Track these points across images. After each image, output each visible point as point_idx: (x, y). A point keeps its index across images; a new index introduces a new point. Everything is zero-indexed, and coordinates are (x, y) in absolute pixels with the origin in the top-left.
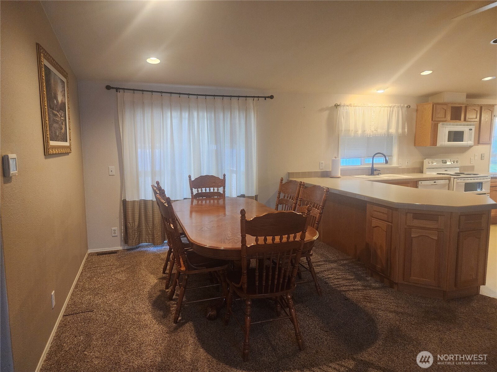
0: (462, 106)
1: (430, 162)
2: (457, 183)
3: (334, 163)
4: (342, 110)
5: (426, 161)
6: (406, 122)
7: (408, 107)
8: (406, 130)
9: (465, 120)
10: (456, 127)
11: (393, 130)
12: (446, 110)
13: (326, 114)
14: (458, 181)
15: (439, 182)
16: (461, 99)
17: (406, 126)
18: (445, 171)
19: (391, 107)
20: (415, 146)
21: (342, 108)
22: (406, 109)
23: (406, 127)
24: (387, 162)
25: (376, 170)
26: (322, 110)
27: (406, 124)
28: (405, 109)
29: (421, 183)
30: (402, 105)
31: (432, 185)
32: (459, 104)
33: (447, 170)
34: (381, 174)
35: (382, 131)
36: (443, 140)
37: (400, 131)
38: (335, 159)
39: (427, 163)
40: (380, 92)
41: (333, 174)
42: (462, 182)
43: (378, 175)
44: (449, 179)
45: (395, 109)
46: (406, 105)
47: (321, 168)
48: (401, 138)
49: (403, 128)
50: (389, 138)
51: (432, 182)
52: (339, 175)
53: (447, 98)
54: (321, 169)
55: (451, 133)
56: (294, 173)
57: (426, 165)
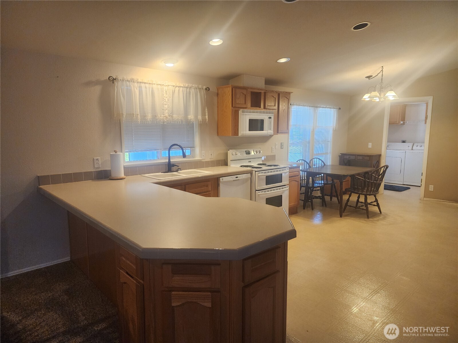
0: (261, 92)
1: (234, 153)
2: (259, 176)
3: (114, 158)
4: (118, 85)
5: (230, 152)
6: (206, 108)
7: (208, 89)
8: (207, 117)
9: (265, 108)
10: (256, 115)
11: (191, 117)
12: (245, 95)
13: (97, 90)
15: (241, 177)
16: (260, 84)
17: (207, 111)
18: (249, 162)
19: (187, 88)
20: (218, 135)
21: (120, 83)
22: (205, 92)
23: (207, 114)
24: (184, 156)
25: (174, 165)
26: (89, 84)
27: (206, 110)
28: (203, 92)
29: (222, 179)
30: (200, 86)
31: (234, 180)
32: (258, 89)
34: (180, 170)
35: (178, 117)
36: (244, 130)
37: (200, 117)
39: (232, 154)
40: (170, 65)
41: (113, 175)
42: (263, 175)
43: (177, 171)
44: (251, 173)
45: (193, 91)
46: (204, 87)
47: (96, 166)
48: (202, 125)
49: (203, 114)
50: (189, 126)
51: (233, 178)
52: (123, 175)
53: (246, 82)
54: (97, 168)
55: (251, 121)
56: (48, 176)
57: (230, 157)
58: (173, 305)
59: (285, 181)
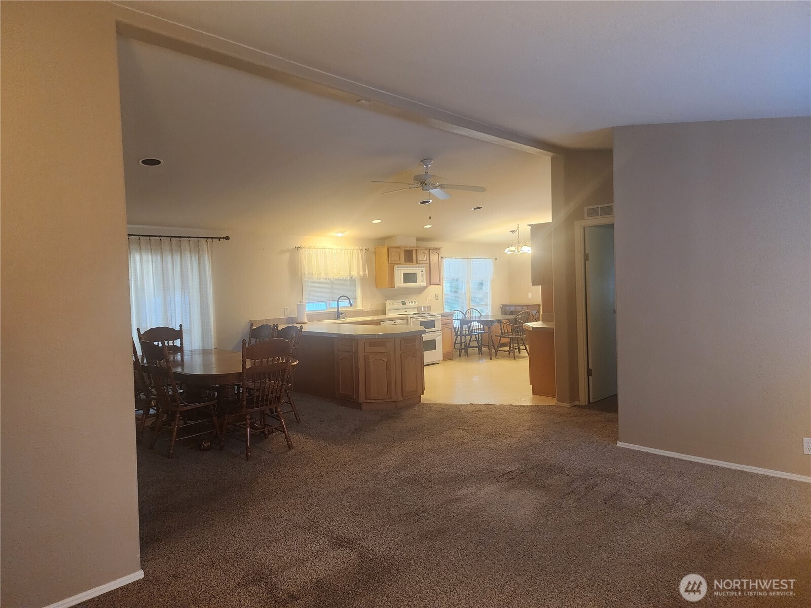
0: (413, 250)
1: (391, 304)
2: (413, 321)
3: (300, 307)
4: (303, 253)
5: (387, 303)
6: (366, 265)
7: (367, 249)
8: (367, 272)
9: (417, 263)
10: (410, 270)
11: (354, 273)
12: (399, 253)
13: (287, 256)
15: (398, 322)
16: (412, 243)
17: (367, 268)
18: (404, 311)
19: (351, 249)
20: (376, 288)
21: (303, 250)
23: (367, 270)
24: (351, 305)
25: (342, 314)
26: (283, 252)
28: (364, 251)
29: (384, 322)
30: (361, 247)
31: (392, 325)
32: (410, 247)
33: (406, 311)
34: (348, 318)
35: (344, 274)
36: (399, 283)
37: (361, 273)
38: (300, 303)
39: (389, 304)
40: (339, 235)
41: (299, 320)
43: (344, 318)
44: (407, 320)
45: (355, 251)
46: (364, 248)
48: (363, 280)
49: (364, 270)
50: (352, 280)
51: (392, 323)
52: (306, 321)
53: (398, 242)
54: (287, 315)
55: (406, 275)
56: (257, 320)
57: (388, 307)
58: (370, 361)
59: (438, 326)
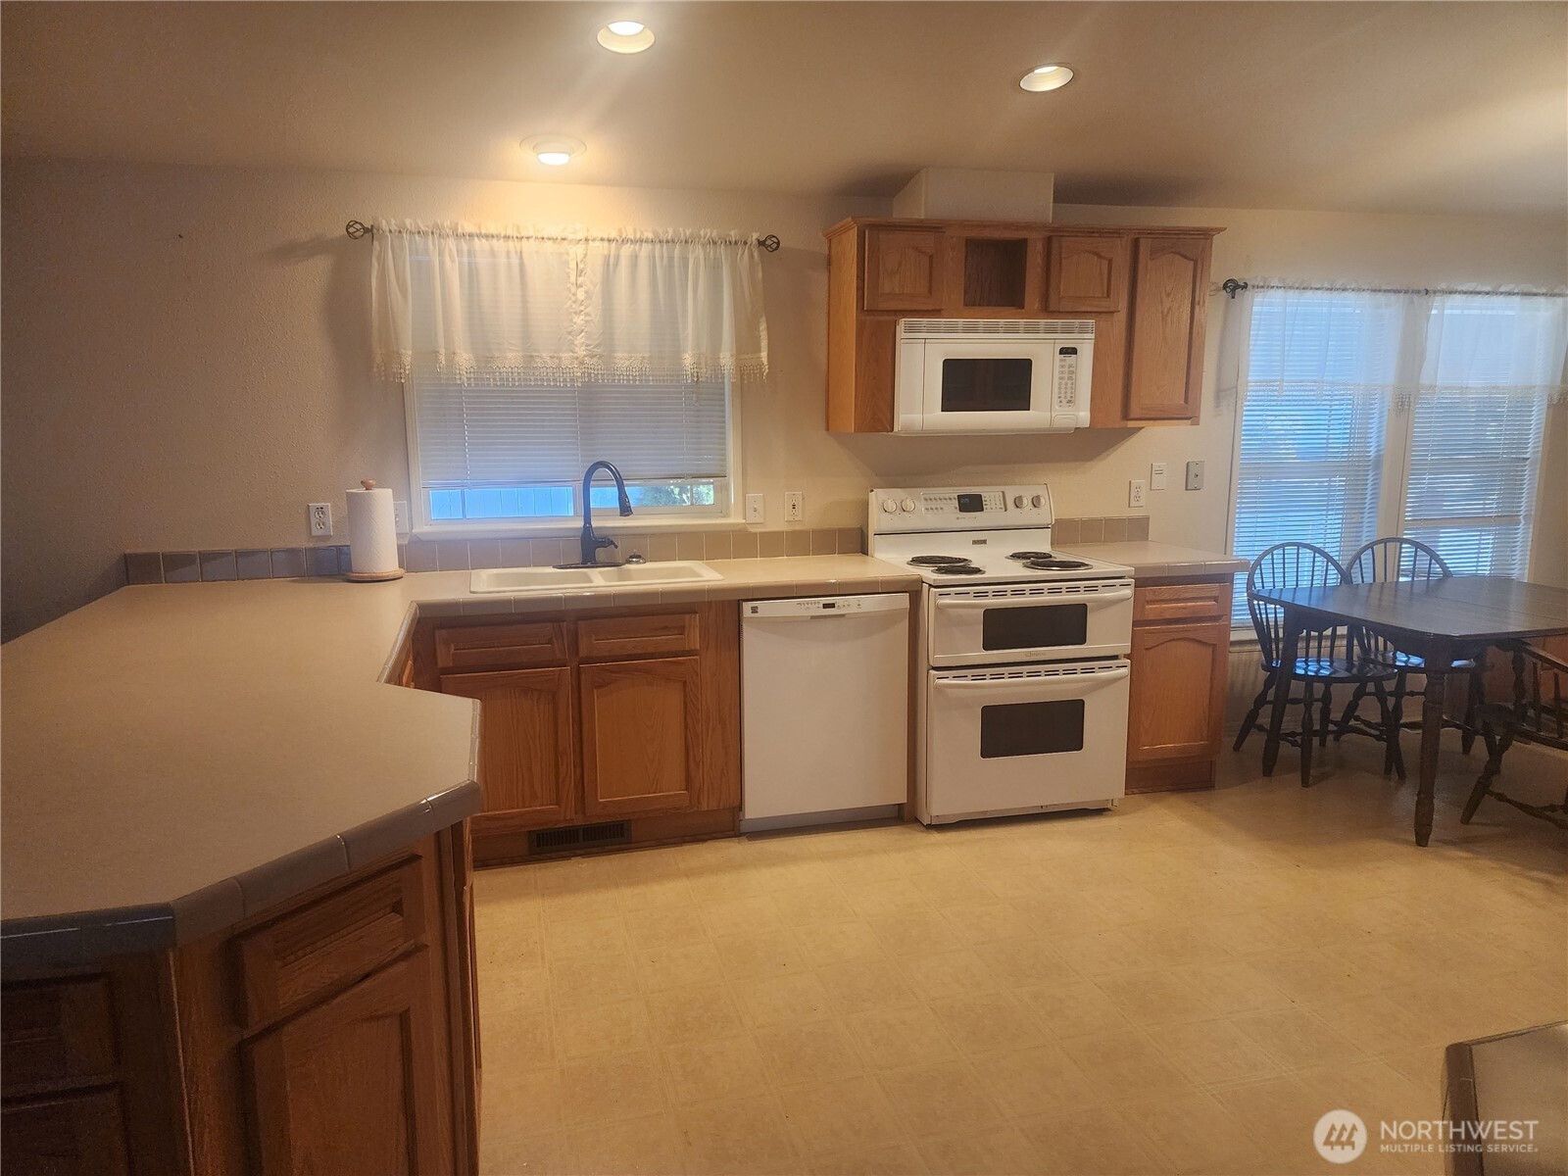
0: (1025, 241)
1: (891, 506)
4: (390, 256)
5: (877, 497)
6: (763, 319)
7: (768, 246)
8: (764, 355)
9: (1045, 306)
10: (987, 342)
11: (688, 358)
12: (931, 257)
14: (946, 601)
17: (764, 335)
18: (975, 542)
19: (671, 242)
20: (828, 429)
21: (390, 241)
22: (756, 254)
23: (764, 343)
24: (625, 510)
25: (606, 542)
26: (289, 252)
27: (763, 327)
28: (749, 255)
29: (754, 610)
30: (733, 234)
33: (984, 542)
34: (637, 562)
35: (630, 358)
36: (915, 407)
37: (728, 359)
38: (362, 490)
39: (884, 506)
40: (554, 159)
41: (360, 566)
42: (971, 604)
44: (910, 590)
45: (697, 253)
46: (754, 237)
47: (316, 532)
49: (745, 343)
51: (814, 606)
52: (392, 567)
54: (320, 538)
55: (955, 370)
56: (156, 555)
57: (877, 521)
